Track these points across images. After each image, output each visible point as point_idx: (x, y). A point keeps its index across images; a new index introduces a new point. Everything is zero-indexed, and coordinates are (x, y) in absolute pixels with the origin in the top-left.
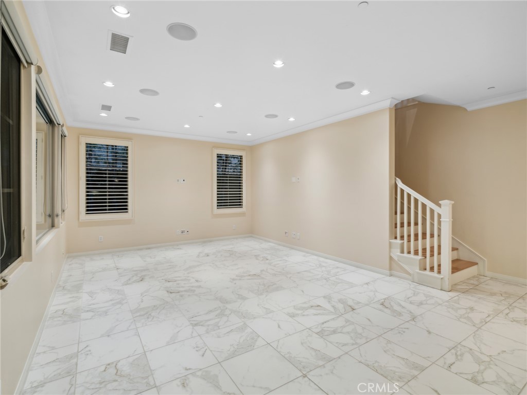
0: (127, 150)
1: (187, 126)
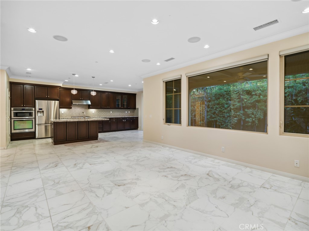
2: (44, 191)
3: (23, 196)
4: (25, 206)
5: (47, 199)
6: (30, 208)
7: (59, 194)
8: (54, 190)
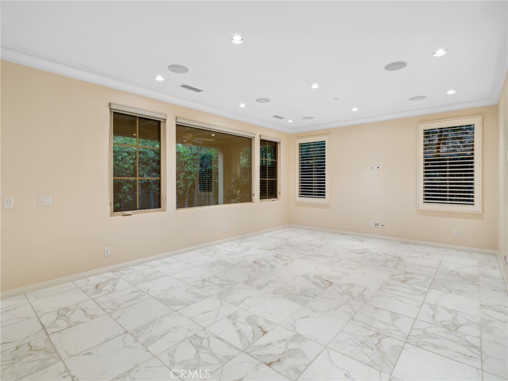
0: (324, 144)
1: (355, 110)
2: (410, 334)
3: (445, 348)
4: (445, 328)
5: (416, 319)
6: (441, 322)
7: (395, 316)
8: (396, 326)
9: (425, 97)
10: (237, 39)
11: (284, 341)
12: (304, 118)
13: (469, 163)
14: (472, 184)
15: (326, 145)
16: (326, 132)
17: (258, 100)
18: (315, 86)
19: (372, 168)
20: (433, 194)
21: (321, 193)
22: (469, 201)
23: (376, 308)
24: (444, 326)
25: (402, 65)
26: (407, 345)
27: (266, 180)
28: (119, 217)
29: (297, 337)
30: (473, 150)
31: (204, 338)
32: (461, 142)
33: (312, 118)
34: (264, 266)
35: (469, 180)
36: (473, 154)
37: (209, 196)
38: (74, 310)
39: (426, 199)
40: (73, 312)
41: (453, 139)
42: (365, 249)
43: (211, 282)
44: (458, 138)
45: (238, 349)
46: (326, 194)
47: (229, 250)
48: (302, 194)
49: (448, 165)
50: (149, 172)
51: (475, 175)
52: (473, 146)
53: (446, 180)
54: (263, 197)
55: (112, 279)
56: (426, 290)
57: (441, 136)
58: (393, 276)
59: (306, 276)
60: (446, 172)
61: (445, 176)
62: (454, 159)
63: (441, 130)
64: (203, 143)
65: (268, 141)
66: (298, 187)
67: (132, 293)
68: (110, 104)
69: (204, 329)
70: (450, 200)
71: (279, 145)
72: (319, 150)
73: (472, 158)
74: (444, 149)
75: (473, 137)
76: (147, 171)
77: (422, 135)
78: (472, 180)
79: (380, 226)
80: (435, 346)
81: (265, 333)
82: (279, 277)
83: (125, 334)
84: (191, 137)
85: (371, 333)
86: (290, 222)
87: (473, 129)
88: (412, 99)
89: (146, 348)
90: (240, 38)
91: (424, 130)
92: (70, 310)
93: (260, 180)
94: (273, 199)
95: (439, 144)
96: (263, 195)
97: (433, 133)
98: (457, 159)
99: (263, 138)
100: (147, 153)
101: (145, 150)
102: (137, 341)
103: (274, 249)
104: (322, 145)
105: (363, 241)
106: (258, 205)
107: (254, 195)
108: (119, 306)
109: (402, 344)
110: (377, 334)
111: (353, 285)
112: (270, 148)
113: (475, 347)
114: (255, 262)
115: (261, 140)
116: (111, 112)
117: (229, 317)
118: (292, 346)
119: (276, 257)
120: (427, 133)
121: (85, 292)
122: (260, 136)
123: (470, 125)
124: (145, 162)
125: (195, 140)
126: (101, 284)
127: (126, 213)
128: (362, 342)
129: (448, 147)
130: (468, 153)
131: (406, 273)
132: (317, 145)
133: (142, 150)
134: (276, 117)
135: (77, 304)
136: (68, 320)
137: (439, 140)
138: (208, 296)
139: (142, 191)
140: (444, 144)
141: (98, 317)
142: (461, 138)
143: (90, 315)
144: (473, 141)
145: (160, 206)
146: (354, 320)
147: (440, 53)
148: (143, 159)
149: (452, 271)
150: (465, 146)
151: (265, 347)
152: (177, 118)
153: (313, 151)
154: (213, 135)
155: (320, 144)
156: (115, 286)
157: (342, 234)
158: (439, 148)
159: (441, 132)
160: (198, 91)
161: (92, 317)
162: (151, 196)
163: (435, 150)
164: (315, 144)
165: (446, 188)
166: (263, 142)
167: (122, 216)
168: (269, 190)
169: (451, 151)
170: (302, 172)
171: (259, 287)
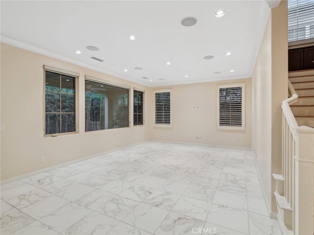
0: (170, 94)
1: (186, 76)
2: (218, 186)
3: (232, 190)
5: (219, 180)
6: (230, 180)
7: (210, 179)
8: (211, 184)
9: (220, 72)
10: (132, 38)
11: (161, 195)
12: (159, 79)
13: (239, 106)
14: (241, 116)
15: (171, 95)
16: (170, 87)
17: (135, 68)
18: (168, 63)
19: (194, 108)
20: (224, 121)
21: (168, 121)
22: (239, 124)
23: (202, 177)
24: (231, 182)
25: (212, 57)
26: (217, 191)
27: (137, 114)
28: (49, 138)
29: (167, 193)
30: (241, 99)
31: (119, 199)
32: (236, 96)
33: (164, 79)
34: (141, 163)
35: (239, 114)
36: (241, 101)
37: (96, 124)
38: (30, 195)
39: (220, 124)
40: (30, 196)
41: (233, 94)
42: (192, 151)
43: (113, 173)
44: (235, 94)
45: (139, 202)
46: (171, 122)
47: (118, 155)
48: (157, 122)
49: (230, 107)
50: (55, 108)
51: (242, 112)
52: (241, 97)
53: (229, 114)
54: (135, 124)
55: (48, 176)
56: (223, 167)
57: (226, 92)
58: (207, 162)
59: (165, 166)
60: (229, 110)
61: (229, 112)
62: (233, 104)
63: (227, 89)
64: (97, 91)
65: (138, 91)
66: (155, 118)
67: (65, 182)
68: (44, 66)
69: (117, 195)
70: (231, 124)
71: (144, 93)
72: (165, 97)
73: (241, 104)
74: (228, 98)
75: (241, 93)
76: (54, 108)
77: (218, 91)
78: (241, 114)
79: (199, 138)
80: (228, 190)
81: (151, 193)
82: (151, 167)
83: (71, 203)
84: (90, 87)
85: (201, 188)
86: (150, 138)
87: (241, 89)
88: (215, 73)
89: (88, 208)
90: (134, 37)
91: (220, 89)
92: (27, 195)
93: (134, 114)
94: (141, 125)
95: (226, 96)
96: (135, 123)
97: (223, 90)
98: (234, 104)
99: (135, 89)
100: (54, 96)
101: (53, 94)
102: (80, 205)
103: (144, 154)
104: (168, 94)
105: (190, 147)
106: (133, 129)
107: (130, 123)
108: (60, 190)
109: (215, 190)
110: (204, 187)
111: (189, 168)
112: (139, 95)
113: (244, 188)
114: (135, 161)
115: (134, 91)
116: (44, 70)
117: (129, 188)
118: (166, 197)
119: (146, 157)
120: (221, 90)
121: (32, 185)
122: (134, 88)
123: (240, 87)
124: (52, 102)
125: (93, 89)
126: (41, 180)
127: (54, 135)
128: (197, 192)
129: (230, 98)
130: (239, 101)
131: (213, 160)
132: (165, 94)
133: (50, 94)
134: (144, 78)
135: (30, 192)
136: (29, 201)
137: (226, 94)
138: (114, 180)
139: (50, 121)
140: (228, 96)
141: (48, 197)
142: (236, 93)
143: (43, 196)
144: (241, 95)
145: (75, 130)
146: (193, 183)
147: (229, 54)
148: (51, 100)
149: (233, 158)
150: (237, 98)
151: (153, 199)
152: (85, 76)
153: (162, 98)
154: (102, 86)
155: (166, 94)
156: (51, 180)
157: (179, 144)
158: (226, 98)
159: (227, 90)
160: (101, 61)
161: (45, 197)
162: (56, 124)
163: (224, 99)
164: (164, 94)
165: (229, 118)
166: (135, 91)
167: (51, 137)
168: (139, 120)
169: (231, 100)
170: (157, 109)
171: (142, 173)
